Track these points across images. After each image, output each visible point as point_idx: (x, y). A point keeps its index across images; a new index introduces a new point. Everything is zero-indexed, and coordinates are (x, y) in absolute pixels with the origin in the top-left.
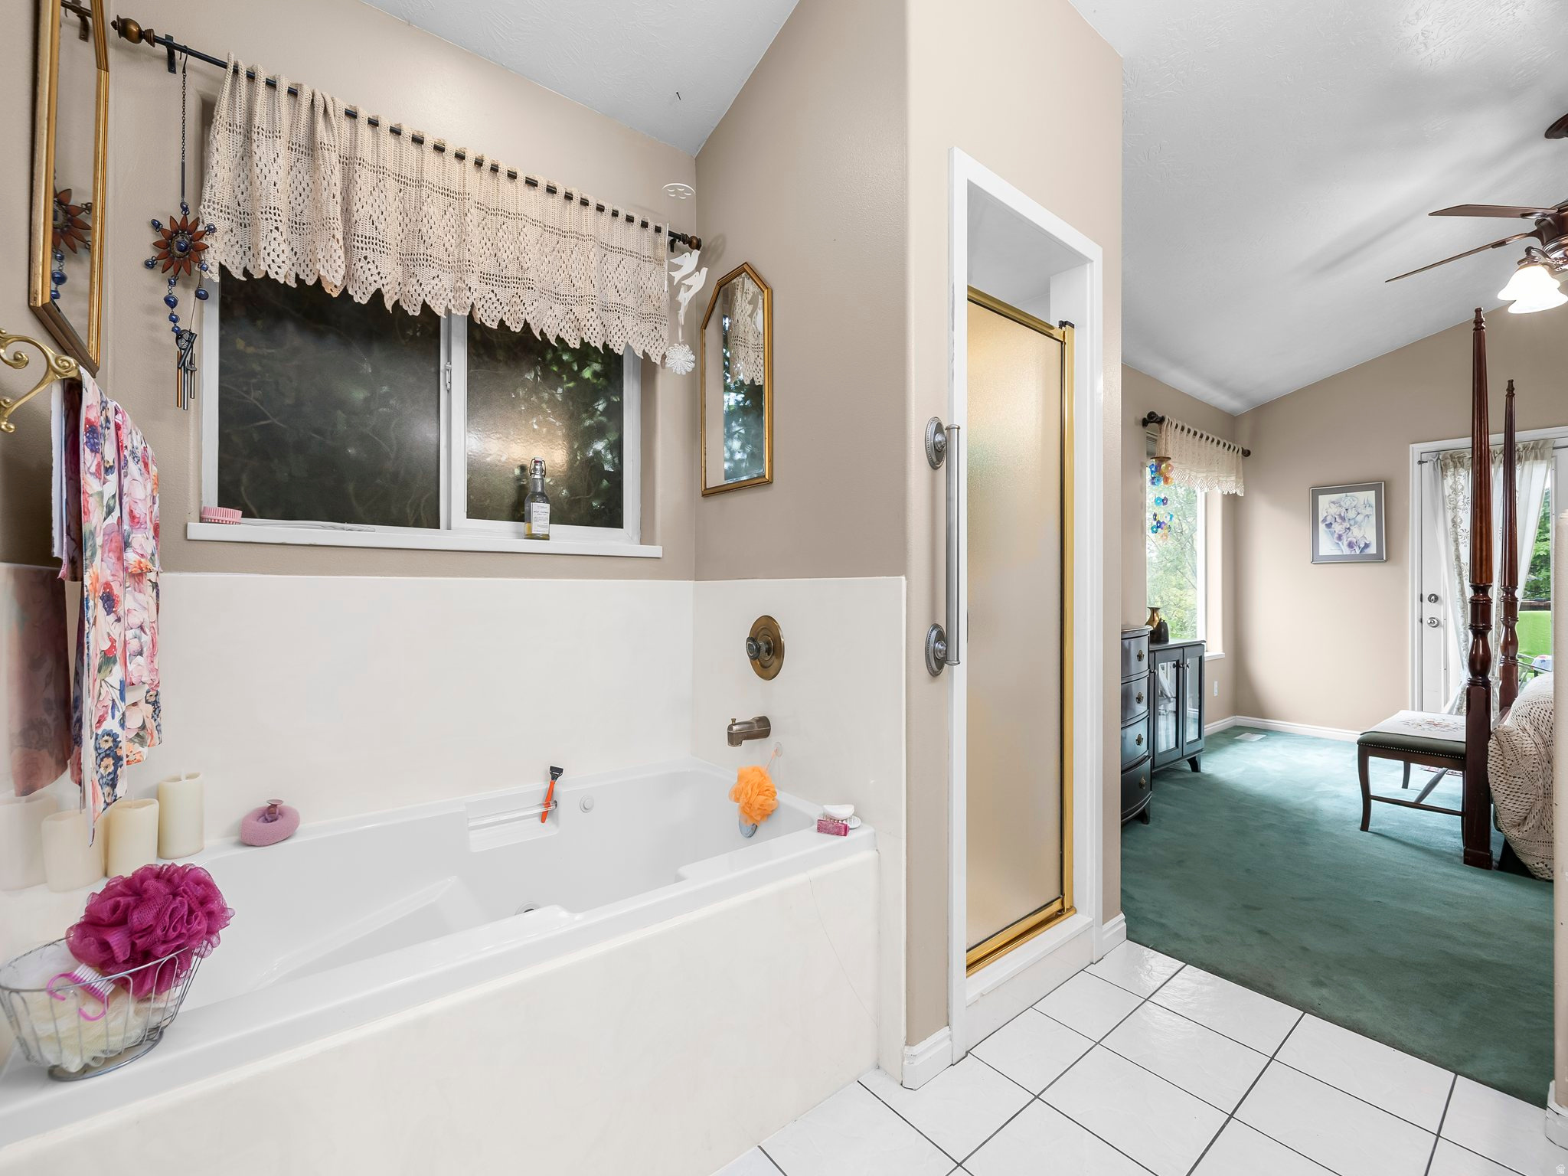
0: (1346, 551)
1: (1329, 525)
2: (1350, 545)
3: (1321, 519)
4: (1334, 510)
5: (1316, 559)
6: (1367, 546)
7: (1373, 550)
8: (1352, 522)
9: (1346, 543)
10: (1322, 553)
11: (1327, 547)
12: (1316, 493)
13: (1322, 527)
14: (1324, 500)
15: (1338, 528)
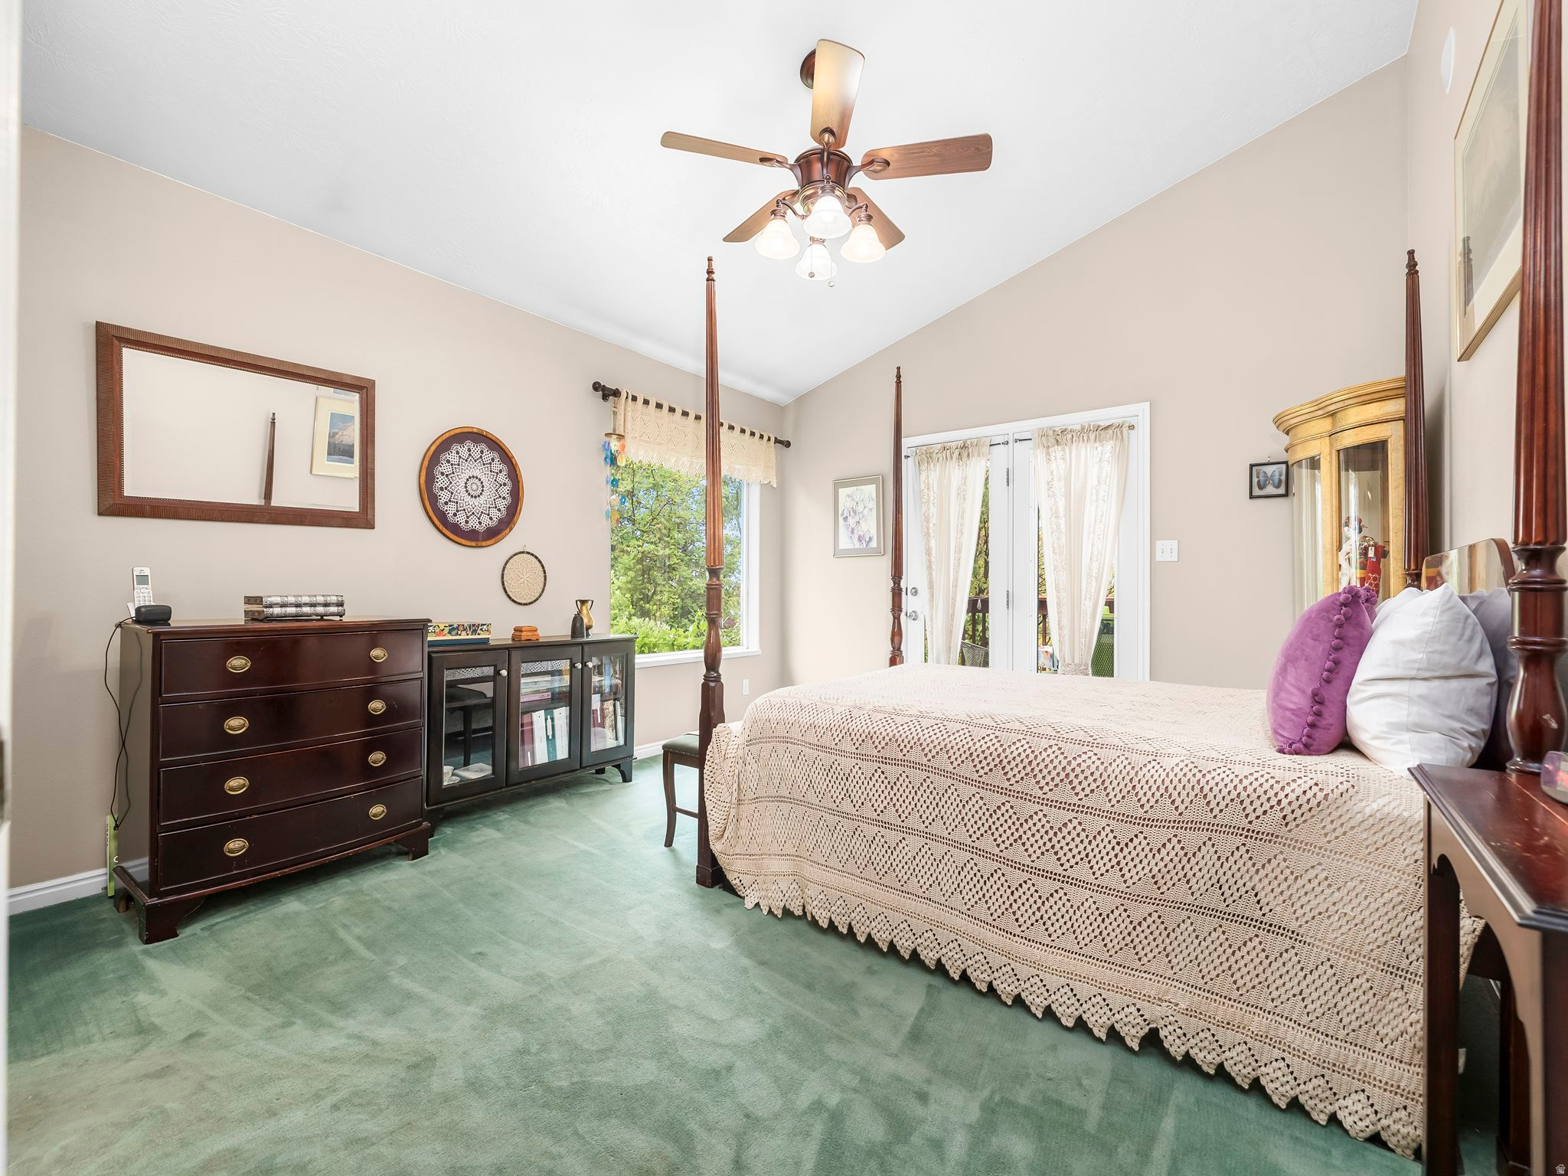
0: (857, 545)
1: (846, 519)
2: (860, 539)
3: (840, 513)
4: (849, 504)
5: (838, 553)
6: (871, 539)
7: (874, 544)
8: (861, 515)
9: (857, 537)
10: (841, 547)
11: (845, 543)
12: (839, 484)
13: (841, 520)
14: (843, 492)
15: (851, 521)
